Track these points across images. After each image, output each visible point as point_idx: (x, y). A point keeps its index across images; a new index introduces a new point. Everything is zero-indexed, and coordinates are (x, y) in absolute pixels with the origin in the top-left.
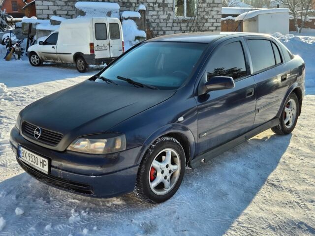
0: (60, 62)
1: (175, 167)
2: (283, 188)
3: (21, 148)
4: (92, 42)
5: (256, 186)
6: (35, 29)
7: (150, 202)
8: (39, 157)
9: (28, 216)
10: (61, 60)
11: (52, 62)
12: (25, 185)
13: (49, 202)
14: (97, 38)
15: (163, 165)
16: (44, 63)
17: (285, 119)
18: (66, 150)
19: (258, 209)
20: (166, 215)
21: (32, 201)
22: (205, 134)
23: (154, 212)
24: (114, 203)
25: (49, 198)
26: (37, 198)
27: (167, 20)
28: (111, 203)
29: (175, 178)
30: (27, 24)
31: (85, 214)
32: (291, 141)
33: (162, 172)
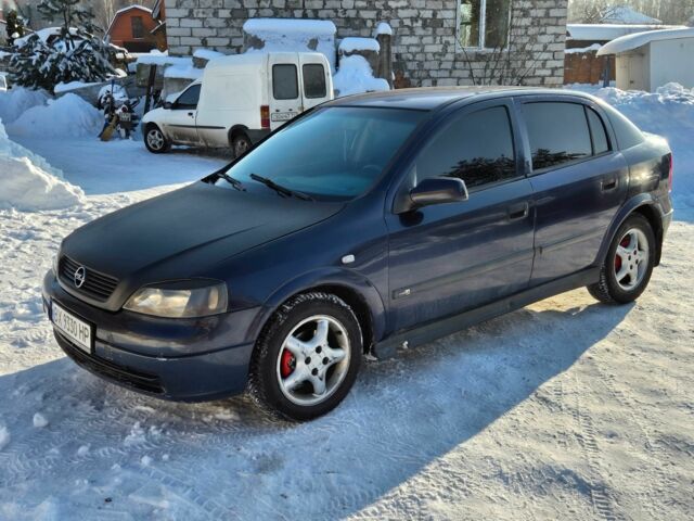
0: (203, 144)
1: (338, 353)
2: (563, 407)
3: (54, 305)
4: (265, 104)
5: (508, 401)
6: (162, 77)
7: (280, 417)
8: (78, 322)
9: (54, 430)
10: (205, 140)
11: (188, 145)
12: (66, 377)
13: (99, 409)
14: (278, 96)
15: (309, 348)
16: (174, 147)
17: (617, 272)
18: (121, 309)
19: (492, 442)
20: (308, 444)
21: (69, 406)
22: (407, 291)
23: (287, 437)
24: (218, 416)
25: (103, 402)
26: (81, 400)
27: (440, 55)
28: (211, 417)
29: (339, 375)
30: (147, 66)
31: (156, 433)
32: (627, 318)
33: (308, 361)
